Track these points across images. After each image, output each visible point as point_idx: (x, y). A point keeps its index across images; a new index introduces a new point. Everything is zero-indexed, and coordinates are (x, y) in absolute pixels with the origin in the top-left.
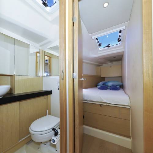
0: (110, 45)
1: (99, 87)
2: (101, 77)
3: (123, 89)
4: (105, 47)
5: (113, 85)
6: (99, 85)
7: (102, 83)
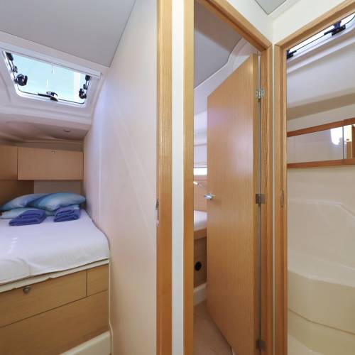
0: (55, 96)
1: (14, 214)
2: (19, 178)
3: (88, 214)
4: (39, 95)
5: (62, 206)
6: (9, 210)
7: (26, 202)
